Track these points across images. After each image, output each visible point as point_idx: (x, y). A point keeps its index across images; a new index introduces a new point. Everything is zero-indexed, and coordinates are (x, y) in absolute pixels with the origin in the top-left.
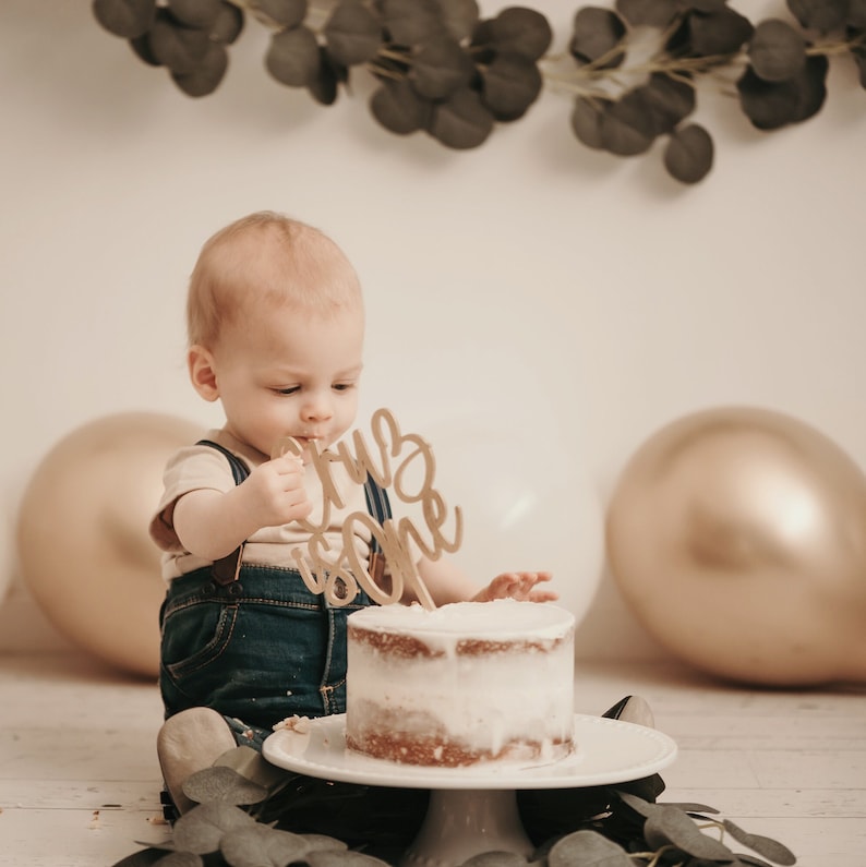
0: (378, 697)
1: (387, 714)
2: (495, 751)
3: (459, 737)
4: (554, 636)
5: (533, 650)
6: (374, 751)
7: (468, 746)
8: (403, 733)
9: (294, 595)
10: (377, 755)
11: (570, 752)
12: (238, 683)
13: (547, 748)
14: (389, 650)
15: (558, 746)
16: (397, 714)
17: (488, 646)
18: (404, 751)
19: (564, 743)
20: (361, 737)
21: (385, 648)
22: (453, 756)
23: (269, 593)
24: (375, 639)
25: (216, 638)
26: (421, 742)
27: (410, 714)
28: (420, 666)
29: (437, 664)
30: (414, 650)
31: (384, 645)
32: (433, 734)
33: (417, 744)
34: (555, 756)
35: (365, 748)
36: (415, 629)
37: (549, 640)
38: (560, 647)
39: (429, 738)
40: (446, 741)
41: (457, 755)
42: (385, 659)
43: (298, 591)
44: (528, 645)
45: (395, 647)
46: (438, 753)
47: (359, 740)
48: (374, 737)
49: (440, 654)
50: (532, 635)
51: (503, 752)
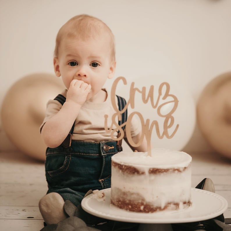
0: (121, 188)
1: (124, 193)
2: (163, 207)
3: (149, 202)
4: (184, 166)
5: (176, 172)
6: (120, 206)
7: (152, 206)
8: (130, 201)
9: (90, 151)
10: (121, 208)
11: (189, 206)
12: (72, 181)
13: (181, 205)
14: (125, 171)
15: (185, 205)
16: (128, 194)
17: (160, 170)
18: (130, 207)
19: (188, 203)
20: (115, 200)
21: (124, 170)
22: (147, 209)
23: (81, 151)
24: (120, 167)
25: (63, 166)
26: (136, 204)
27: (132, 194)
28: (136, 177)
29: (142, 177)
30: (134, 171)
31: (123, 169)
32: (140, 201)
33: (135, 204)
34: (184, 208)
35: (117, 204)
36: (134, 164)
37: (182, 168)
38: (186, 170)
39: (139, 203)
40: (145, 204)
41: (149, 209)
42: (124, 174)
43: (91, 150)
44: (174, 170)
45: (127, 170)
46: (142, 208)
47: (115, 201)
48: (119, 201)
49: (143, 173)
50: (176, 166)
51: (165, 208)
